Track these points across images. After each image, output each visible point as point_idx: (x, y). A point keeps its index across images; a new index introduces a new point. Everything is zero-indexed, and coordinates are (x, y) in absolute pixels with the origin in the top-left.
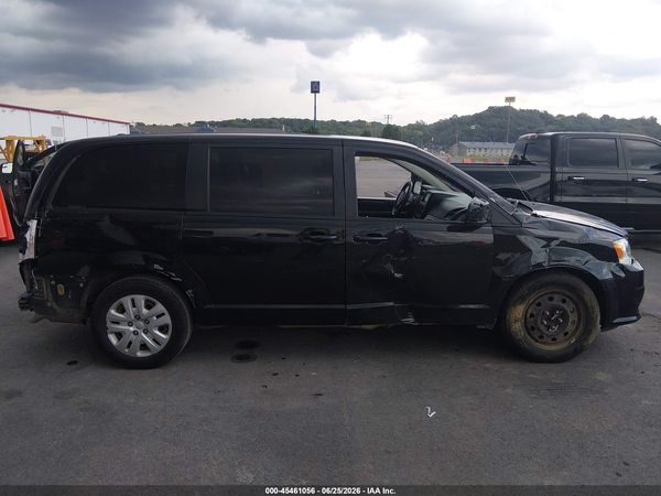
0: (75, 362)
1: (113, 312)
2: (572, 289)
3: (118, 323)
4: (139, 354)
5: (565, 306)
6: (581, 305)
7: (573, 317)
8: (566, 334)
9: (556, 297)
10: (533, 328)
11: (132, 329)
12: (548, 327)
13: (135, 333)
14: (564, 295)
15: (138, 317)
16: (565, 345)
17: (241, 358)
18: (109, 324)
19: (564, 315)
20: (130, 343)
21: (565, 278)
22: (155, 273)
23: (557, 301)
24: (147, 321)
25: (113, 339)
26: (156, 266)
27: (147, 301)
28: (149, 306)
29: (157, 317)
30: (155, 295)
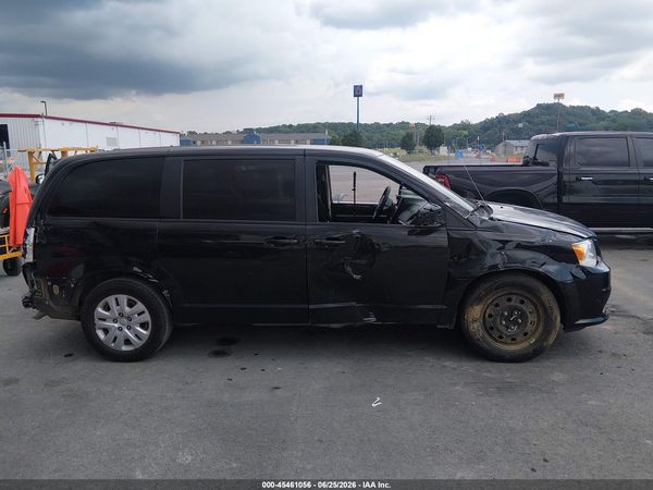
0: (70, 355)
1: (100, 310)
2: (530, 290)
3: (105, 320)
4: (124, 348)
5: (523, 307)
6: (539, 305)
7: (532, 318)
8: (526, 334)
9: (514, 297)
10: (492, 328)
11: (116, 325)
12: (507, 327)
13: (120, 329)
14: (522, 295)
15: (122, 315)
16: (525, 345)
17: (217, 354)
18: (97, 321)
19: (523, 315)
20: (115, 338)
21: (522, 279)
22: (135, 275)
23: (515, 302)
24: (129, 319)
25: (101, 335)
26: (135, 269)
27: (129, 300)
28: (131, 304)
29: (139, 315)
30: (136, 295)
